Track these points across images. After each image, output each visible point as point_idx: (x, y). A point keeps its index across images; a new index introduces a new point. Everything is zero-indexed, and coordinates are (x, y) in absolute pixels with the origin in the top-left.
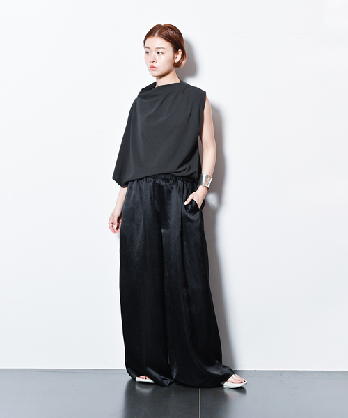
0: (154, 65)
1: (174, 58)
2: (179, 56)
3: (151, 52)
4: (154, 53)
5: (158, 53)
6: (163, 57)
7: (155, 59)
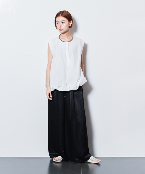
0: (61, 28)
1: (69, 24)
2: (71, 23)
3: (59, 23)
4: (61, 23)
5: (62, 23)
6: (64, 24)
7: (61, 25)
